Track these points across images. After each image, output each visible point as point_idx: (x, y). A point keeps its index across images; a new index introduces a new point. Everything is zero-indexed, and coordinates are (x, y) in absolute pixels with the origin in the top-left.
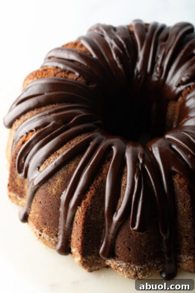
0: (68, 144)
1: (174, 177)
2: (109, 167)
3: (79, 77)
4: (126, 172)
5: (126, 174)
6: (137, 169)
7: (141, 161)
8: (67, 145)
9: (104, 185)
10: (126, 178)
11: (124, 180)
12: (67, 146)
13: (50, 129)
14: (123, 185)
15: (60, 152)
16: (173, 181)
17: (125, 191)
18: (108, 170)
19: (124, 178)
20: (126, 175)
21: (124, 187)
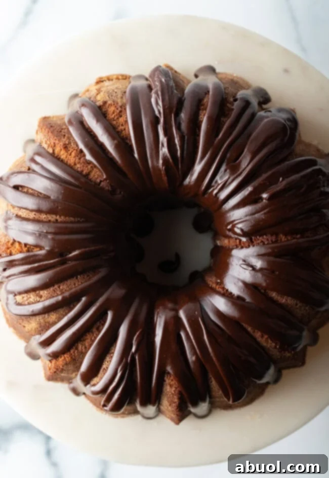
0: (56, 286)
1: (167, 377)
2: (95, 338)
3: (106, 179)
4: (113, 353)
5: (112, 355)
6: (124, 360)
7: (133, 349)
8: (55, 289)
9: (83, 356)
10: (110, 361)
11: (108, 362)
12: (54, 291)
13: (41, 257)
14: (104, 366)
15: (43, 295)
16: (164, 381)
17: (104, 374)
18: (93, 341)
19: (108, 359)
20: (112, 357)
21: (104, 369)
